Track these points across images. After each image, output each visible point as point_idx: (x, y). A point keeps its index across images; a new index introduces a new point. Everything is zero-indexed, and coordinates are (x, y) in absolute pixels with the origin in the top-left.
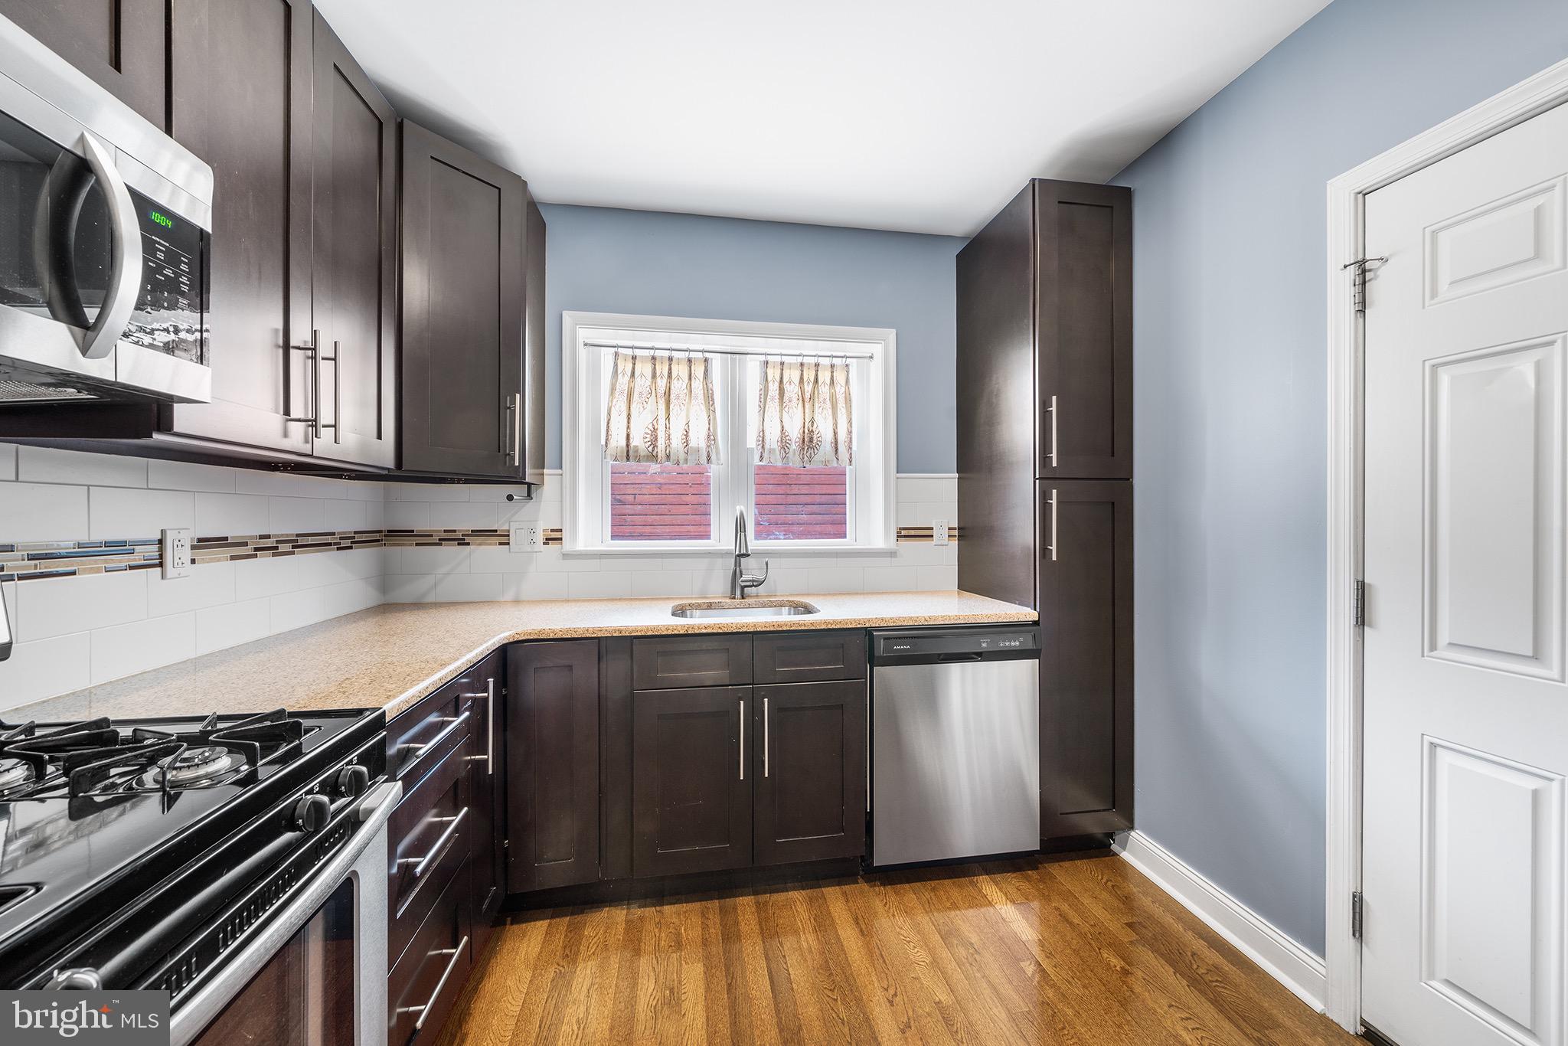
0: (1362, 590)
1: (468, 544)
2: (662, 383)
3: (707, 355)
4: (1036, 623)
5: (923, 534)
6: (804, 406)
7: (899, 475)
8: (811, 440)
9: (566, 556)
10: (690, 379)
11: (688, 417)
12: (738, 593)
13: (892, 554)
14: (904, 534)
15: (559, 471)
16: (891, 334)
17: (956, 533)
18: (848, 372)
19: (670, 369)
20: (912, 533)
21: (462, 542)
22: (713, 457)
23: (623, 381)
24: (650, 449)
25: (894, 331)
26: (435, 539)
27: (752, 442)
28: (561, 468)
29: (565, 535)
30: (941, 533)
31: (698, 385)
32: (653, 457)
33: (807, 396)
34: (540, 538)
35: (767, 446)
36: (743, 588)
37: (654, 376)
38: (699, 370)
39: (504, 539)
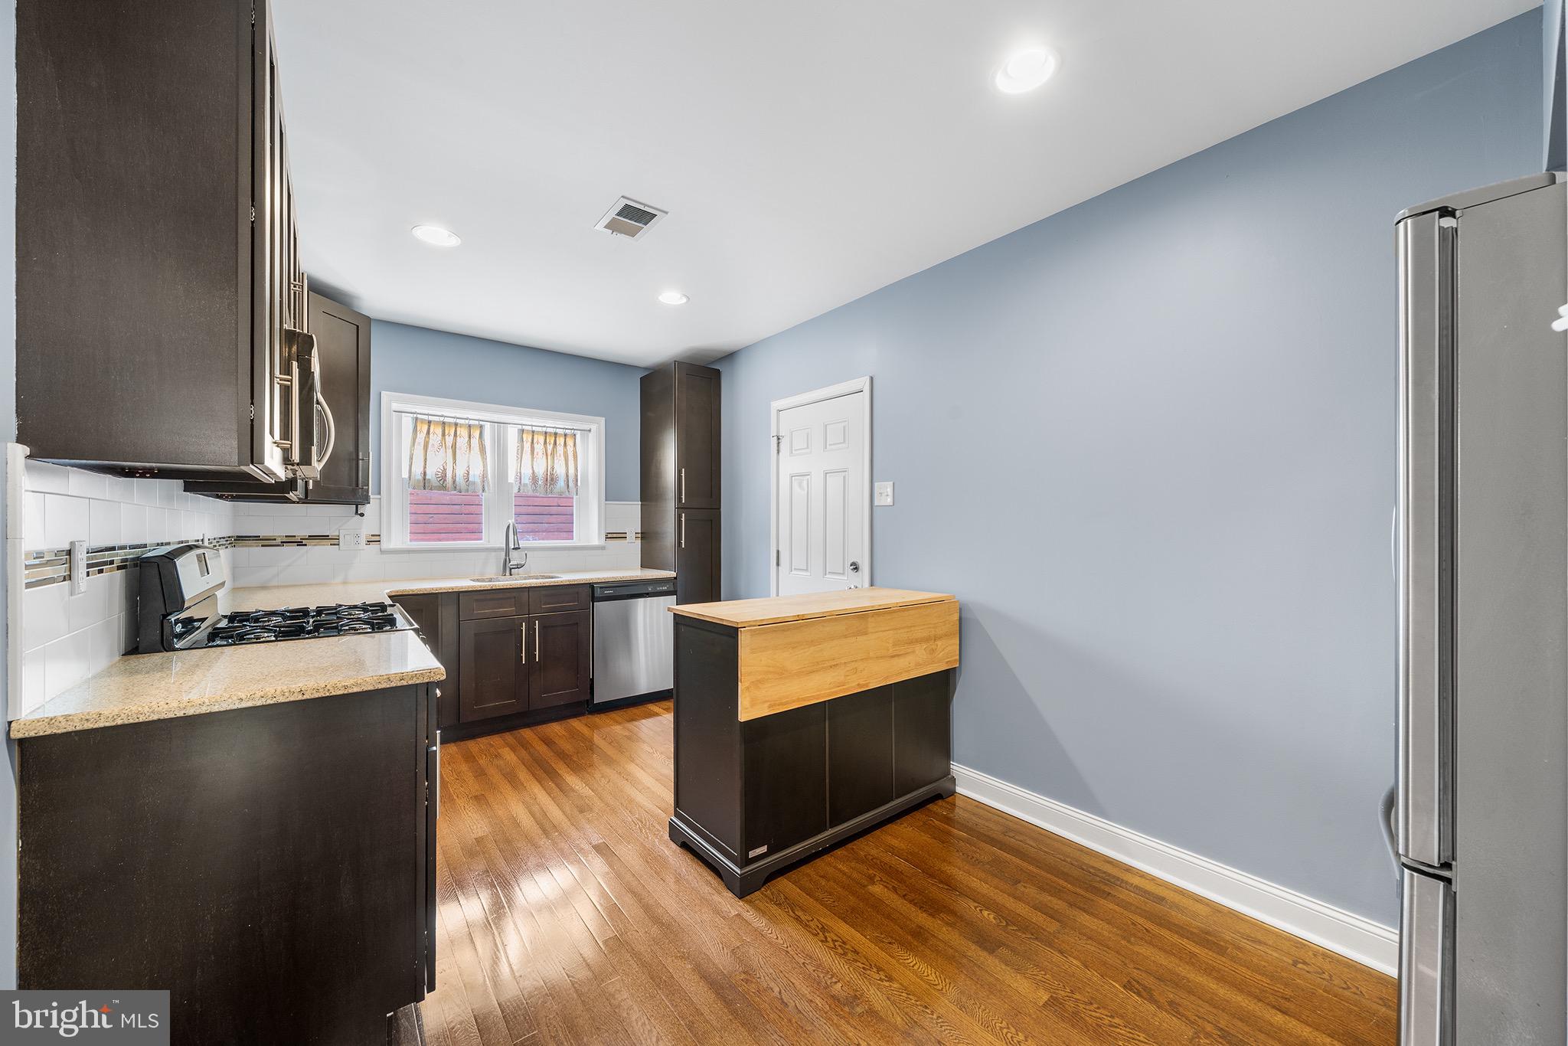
0: (778, 552)
1: (306, 545)
2: (449, 440)
3: (481, 423)
4: (675, 578)
5: (622, 536)
6: (547, 459)
7: (607, 502)
8: (552, 479)
9: (382, 552)
10: (470, 438)
11: (468, 462)
12: (508, 573)
13: (603, 548)
14: (610, 536)
15: (379, 496)
16: (603, 420)
17: (640, 535)
18: (575, 439)
19: (456, 431)
20: (615, 535)
21: (300, 544)
22: (486, 489)
23: (421, 437)
24: (441, 482)
25: (604, 419)
26: (279, 541)
27: (511, 479)
28: (380, 494)
29: (383, 538)
30: (631, 536)
31: (475, 442)
32: (443, 487)
33: (549, 452)
34: (363, 541)
35: (522, 482)
36: (511, 569)
37: (444, 435)
38: (476, 433)
39: (336, 542)
